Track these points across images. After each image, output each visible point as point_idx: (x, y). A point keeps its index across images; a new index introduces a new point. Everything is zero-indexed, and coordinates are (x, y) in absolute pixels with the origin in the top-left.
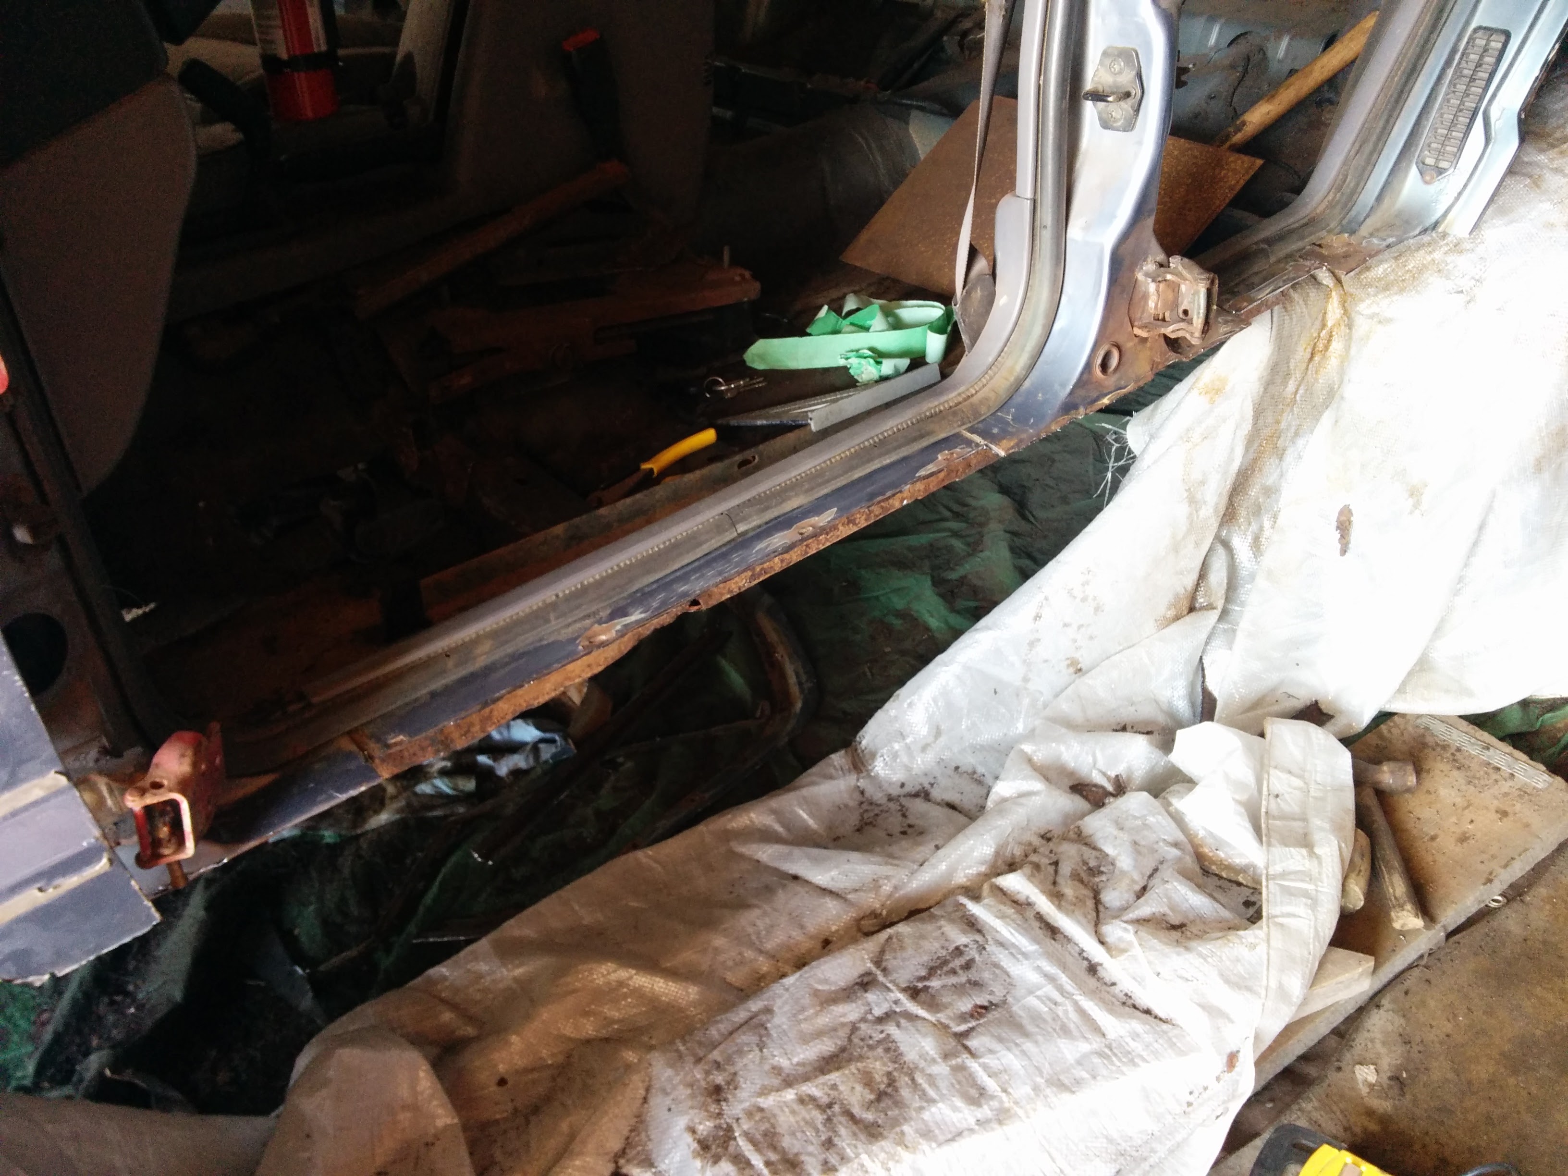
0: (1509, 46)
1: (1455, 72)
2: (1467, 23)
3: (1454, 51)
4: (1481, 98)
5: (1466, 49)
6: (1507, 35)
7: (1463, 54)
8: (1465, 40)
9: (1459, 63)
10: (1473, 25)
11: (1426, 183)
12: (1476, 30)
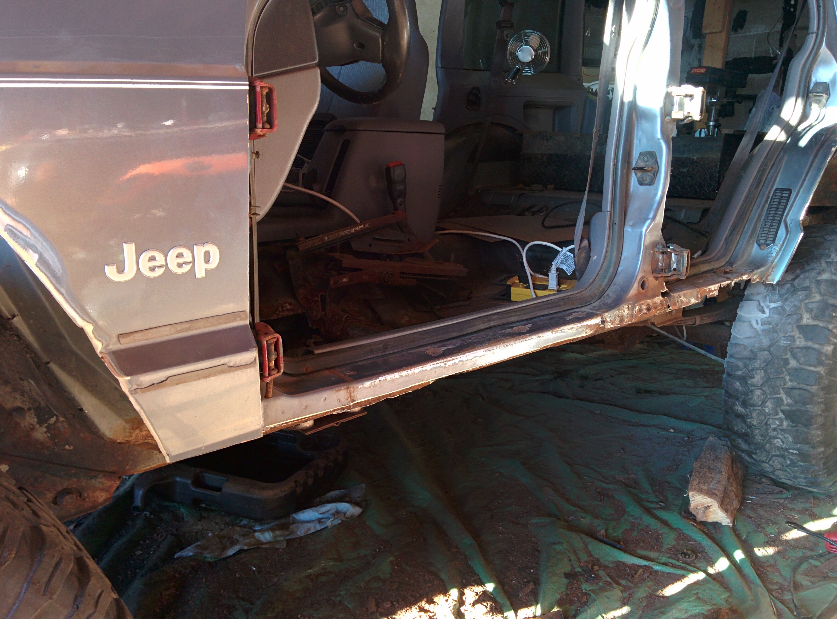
0: (792, 195)
1: (769, 206)
2: (772, 187)
3: (768, 197)
4: (782, 215)
5: (772, 197)
6: (790, 191)
7: (772, 199)
8: (772, 193)
9: (770, 202)
10: (774, 188)
11: (762, 249)
12: (777, 189)
